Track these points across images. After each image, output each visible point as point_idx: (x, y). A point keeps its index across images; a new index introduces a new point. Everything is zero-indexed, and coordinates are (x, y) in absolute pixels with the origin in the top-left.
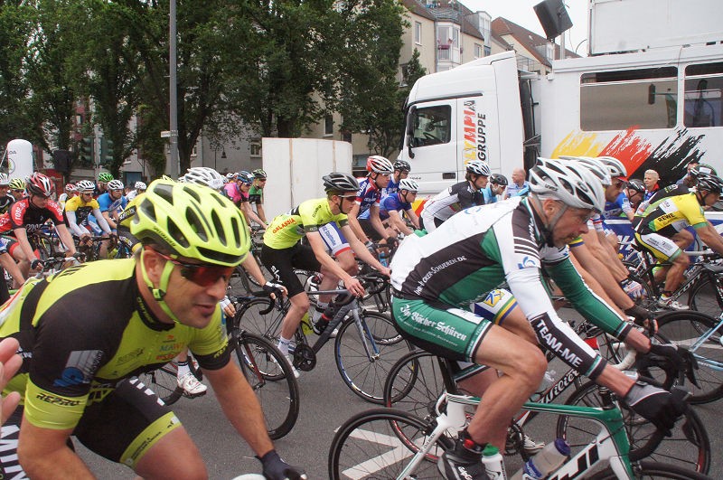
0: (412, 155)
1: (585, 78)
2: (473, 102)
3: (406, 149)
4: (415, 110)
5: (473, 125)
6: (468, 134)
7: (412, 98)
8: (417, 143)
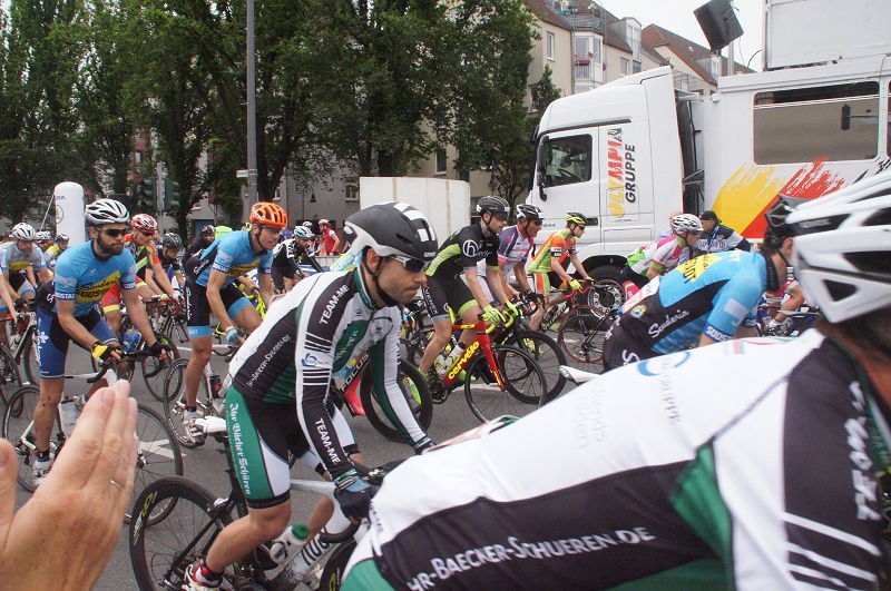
0: (543, 197)
1: (760, 99)
2: (619, 131)
3: (536, 189)
4: (547, 141)
5: (620, 159)
6: (613, 170)
7: (543, 126)
8: (549, 181)
